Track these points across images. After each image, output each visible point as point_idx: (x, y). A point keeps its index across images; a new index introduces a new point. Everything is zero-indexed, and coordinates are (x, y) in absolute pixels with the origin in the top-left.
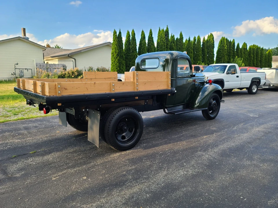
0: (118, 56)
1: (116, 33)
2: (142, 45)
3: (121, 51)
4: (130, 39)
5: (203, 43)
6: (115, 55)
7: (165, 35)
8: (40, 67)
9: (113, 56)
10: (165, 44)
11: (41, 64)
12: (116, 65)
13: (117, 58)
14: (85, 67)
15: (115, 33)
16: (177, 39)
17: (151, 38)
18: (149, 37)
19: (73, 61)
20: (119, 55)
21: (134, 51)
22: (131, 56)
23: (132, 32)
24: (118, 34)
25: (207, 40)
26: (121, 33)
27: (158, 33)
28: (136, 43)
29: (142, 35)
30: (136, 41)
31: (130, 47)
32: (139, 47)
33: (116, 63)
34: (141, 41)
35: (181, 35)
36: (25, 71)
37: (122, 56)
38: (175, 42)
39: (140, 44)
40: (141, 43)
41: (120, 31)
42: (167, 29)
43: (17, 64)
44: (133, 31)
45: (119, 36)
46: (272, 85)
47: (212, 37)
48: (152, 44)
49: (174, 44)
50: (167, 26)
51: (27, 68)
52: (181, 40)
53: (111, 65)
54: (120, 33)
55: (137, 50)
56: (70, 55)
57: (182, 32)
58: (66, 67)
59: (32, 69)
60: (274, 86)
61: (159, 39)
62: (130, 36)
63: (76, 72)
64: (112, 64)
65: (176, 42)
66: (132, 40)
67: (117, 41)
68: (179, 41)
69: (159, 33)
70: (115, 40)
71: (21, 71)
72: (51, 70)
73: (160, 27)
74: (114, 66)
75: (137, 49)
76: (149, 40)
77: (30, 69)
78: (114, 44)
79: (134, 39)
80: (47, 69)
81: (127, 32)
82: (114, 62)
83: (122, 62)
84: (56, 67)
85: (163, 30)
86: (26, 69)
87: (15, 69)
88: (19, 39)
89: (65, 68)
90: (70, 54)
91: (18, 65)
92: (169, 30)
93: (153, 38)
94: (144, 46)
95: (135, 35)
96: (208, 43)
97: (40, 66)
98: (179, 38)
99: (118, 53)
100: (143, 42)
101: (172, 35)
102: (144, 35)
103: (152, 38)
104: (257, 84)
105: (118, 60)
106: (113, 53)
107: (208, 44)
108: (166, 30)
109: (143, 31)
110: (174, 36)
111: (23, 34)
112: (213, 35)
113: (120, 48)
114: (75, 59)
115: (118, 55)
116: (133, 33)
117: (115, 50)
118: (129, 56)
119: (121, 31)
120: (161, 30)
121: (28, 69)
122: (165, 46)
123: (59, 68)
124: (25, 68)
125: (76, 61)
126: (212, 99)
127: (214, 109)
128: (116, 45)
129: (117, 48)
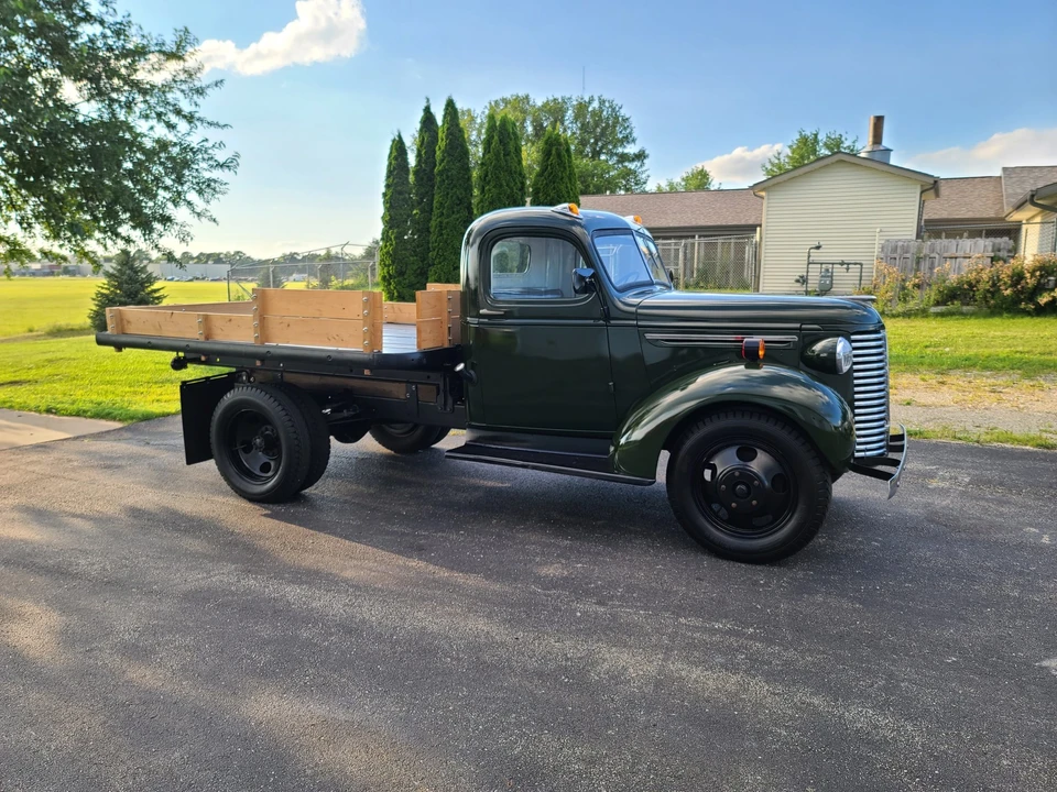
8: (895, 255)
36: (839, 271)
43: (818, 248)
51: (846, 259)
56: (1037, 197)
59: (861, 265)
71: (827, 270)
72: (933, 263)
77: (855, 264)
80: (918, 260)
84: (958, 254)
86: (842, 264)
87: (809, 264)
88: (841, 162)
90: (1035, 192)
91: (821, 250)
97: (895, 249)
111: (870, 139)
121: (848, 264)
124: (839, 259)
126: (737, 447)
127: (734, 505)
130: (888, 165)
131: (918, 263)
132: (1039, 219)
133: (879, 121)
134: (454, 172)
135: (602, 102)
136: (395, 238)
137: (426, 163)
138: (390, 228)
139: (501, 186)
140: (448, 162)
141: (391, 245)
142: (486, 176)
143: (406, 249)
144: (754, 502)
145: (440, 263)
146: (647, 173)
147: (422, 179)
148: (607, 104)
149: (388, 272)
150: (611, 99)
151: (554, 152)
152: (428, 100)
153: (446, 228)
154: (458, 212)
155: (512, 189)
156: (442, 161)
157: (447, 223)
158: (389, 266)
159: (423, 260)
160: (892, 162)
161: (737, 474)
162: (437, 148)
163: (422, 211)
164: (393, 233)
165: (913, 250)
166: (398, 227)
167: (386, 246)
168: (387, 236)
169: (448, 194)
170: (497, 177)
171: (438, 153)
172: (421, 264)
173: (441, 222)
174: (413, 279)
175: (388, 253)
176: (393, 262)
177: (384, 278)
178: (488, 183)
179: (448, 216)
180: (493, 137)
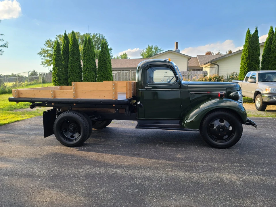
6: (245, 59)
9: (243, 59)
11: (184, 72)
12: (245, 69)
13: (246, 61)
15: (249, 32)
19: (215, 67)
20: (251, 58)
22: (271, 58)
31: (270, 47)
33: (245, 67)
41: (256, 29)
43: (166, 73)
54: (257, 31)
58: (207, 73)
64: (241, 68)
67: (249, 42)
72: (191, 77)
74: (242, 71)
80: (189, 76)
81: (270, 28)
82: (243, 66)
83: (254, 66)
84: (197, 74)
87: (164, 77)
88: (170, 52)
97: (183, 73)
111: (175, 47)
114: (218, 65)
115: (248, 58)
118: (268, 58)
119: (258, 29)
123: (200, 74)
125: (219, 67)
126: (219, 119)
127: (220, 134)
128: (247, 46)
129: (248, 50)
130: (179, 53)
131: (188, 76)
132: (209, 67)
133: (177, 43)
134: (75, 51)
135: (100, 35)
136: (58, 69)
137: (66, 48)
138: (56, 67)
139: (90, 55)
140: (73, 48)
141: (56, 71)
142: (85, 52)
143: (61, 73)
144: (225, 133)
145: (72, 76)
146: (113, 54)
147: (65, 53)
148: (101, 36)
149: (55, 79)
150: (102, 34)
151: (104, 47)
152: (66, 31)
153: (73, 66)
154: (77, 62)
155: (92, 56)
156: (72, 48)
157: (74, 65)
158: (56, 77)
159: (66, 76)
160: (180, 53)
161: (221, 126)
162: (70, 45)
163: (65, 62)
164: (57, 68)
165: (187, 73)
166: (58, 66)
167: (54, 72)
168: (55, 69)
169: (73, 57)
170: (89, 53)
171: (70, 46)
172: (65, 77)
173: (72, 65)
174: (63, 81)
175: (55, 74)
176: (57, 76)
177: (54, 81)
178: (86, 55)
179: (74, 63)
180: (87, 42)
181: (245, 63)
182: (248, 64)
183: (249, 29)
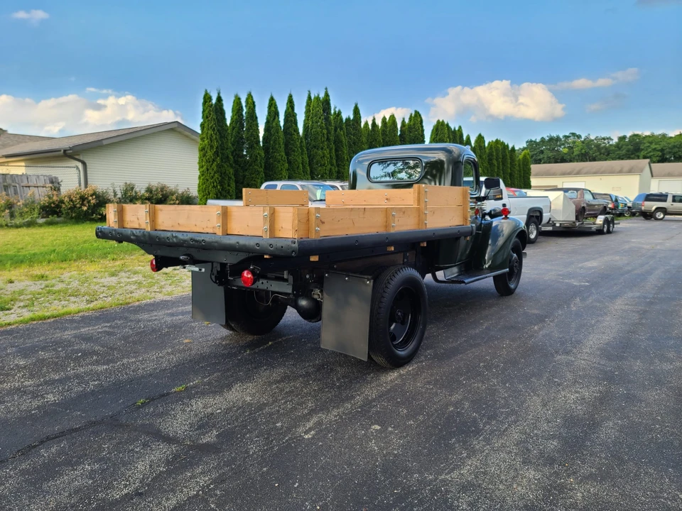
0: (218, 156)
1: (210, 99)
2: (273, 131)
3: (223, 143)
4: (242, 115)
5: (401, 131)
6: (210, 154)
7: (323, 110)
9: (204, 155)
10: (325, 131)
12: (213, 177)
13: (214, 160)
14: (113, 184)
15: (207, 98)
16: (348, 120)
17: (291, 115)
18: (286, 112)
19: (77, 168)
20: (220, 155)
21: (255, 145)
23: (247, 100)
24: (214, 101)
25: (409, 125)
26: (222, 100)
27: (305, 104)
28: (257, 125)
29: (270, 107)
30: (257, 121)
32: (264, 135)
33: (213, 173)
34: (268, 123)
35: (356, 111)
37: (228, 157)
38: (344, 126)
39: (267, 129)
40: (269, 127)
41: (219, 94)
42: (327, 95)
44: (250, 96)
45: (218, 107)
46: (558, 225)
47: (419, 120)
48: (295, 131)
49: (342, 133)
50: (326, 89)
52: (357, 123)
53: (200, 178)
54: (219, 99)
55: (261, 143)
56: (71, 151)
57: (358, 106)
58: (58, 183)
60: (562, 225)
61: (308, 120)
62: (242, 107)
63: (92, 196)
64: (203, 175)
65: (346, 126)
66: (247, 118)
67: (214, 119)
68: (353, 125)
69: (308, 105)
70: (207, 117)
72: (15, 190)
73: (309, 91)
74: (207, 180)
75: (261, 139)
76: (286, 120)
78: (206, 125)
79: (253, 116)
80: (6, 188)
82: (208, 170)
83: (227, 172)
85: (317, 98)
89: (56, 185)
90: (71, 149)
92: (331, 98)
93: (296, 115)
94: (278, 133)
95: (254, 106)
96: (410, 132)
98: (352, 117)
99: (217, 148)
100: (274, 124)
101: (337, 110)
102: (276, 108)
103: (294, 116)
104: (536, 221)
105: (219, 166)
106: (202, 149)
107: (411, 134)
108: (323, 99)
109: (272, 99)
110: (340, 113)
112: (420, 115)
113: (221, 137)
114: (84, 164)
115: (216, 153)
116: (250, 100)
117: (209, 140)
119: (222, 95)
120: (313, 98)
122: (324, 137)
123: (39, 185)
125: (88, 167)
128: (211, 127)
129: (214, 137)
132: (23, 164)
181: (212, 164)
182: (218, 166)
183: (206, 90)
